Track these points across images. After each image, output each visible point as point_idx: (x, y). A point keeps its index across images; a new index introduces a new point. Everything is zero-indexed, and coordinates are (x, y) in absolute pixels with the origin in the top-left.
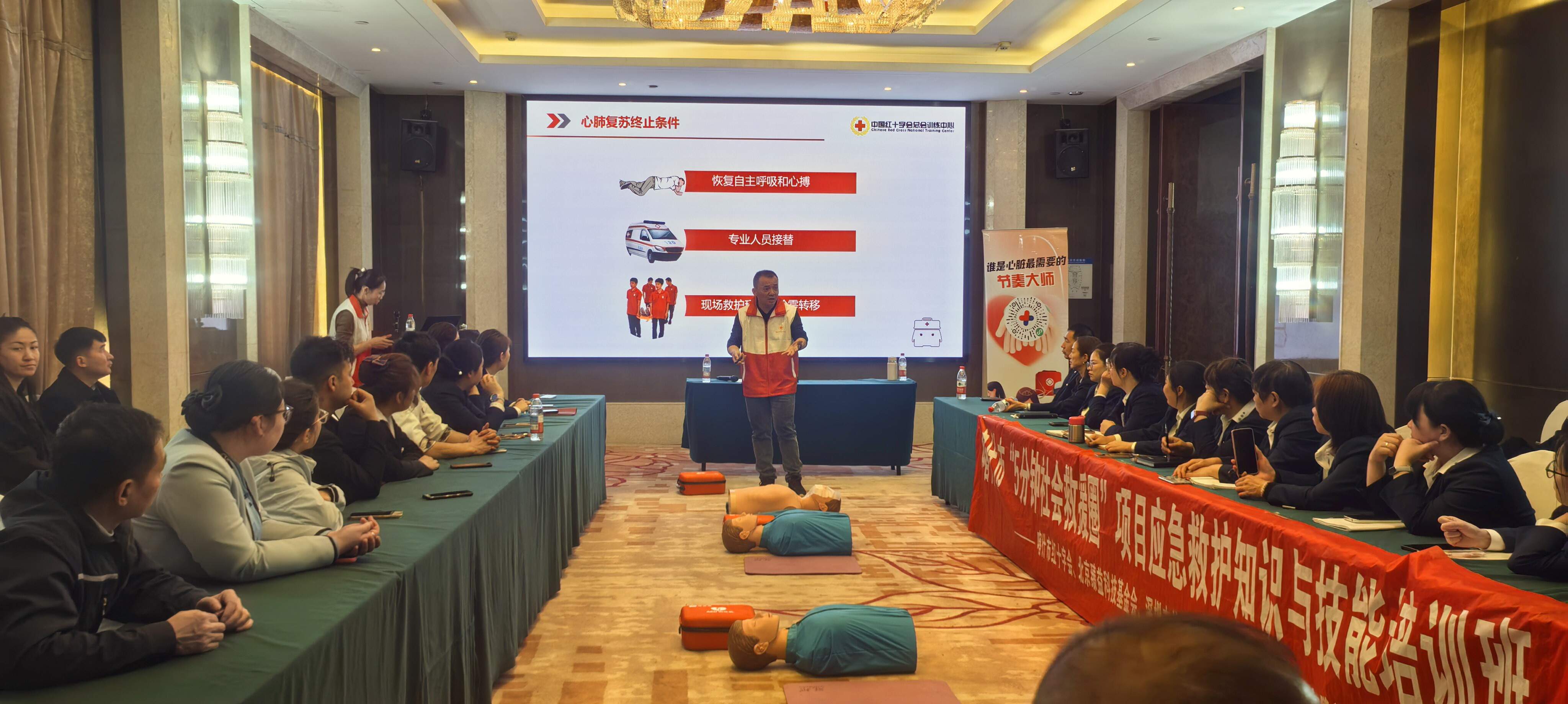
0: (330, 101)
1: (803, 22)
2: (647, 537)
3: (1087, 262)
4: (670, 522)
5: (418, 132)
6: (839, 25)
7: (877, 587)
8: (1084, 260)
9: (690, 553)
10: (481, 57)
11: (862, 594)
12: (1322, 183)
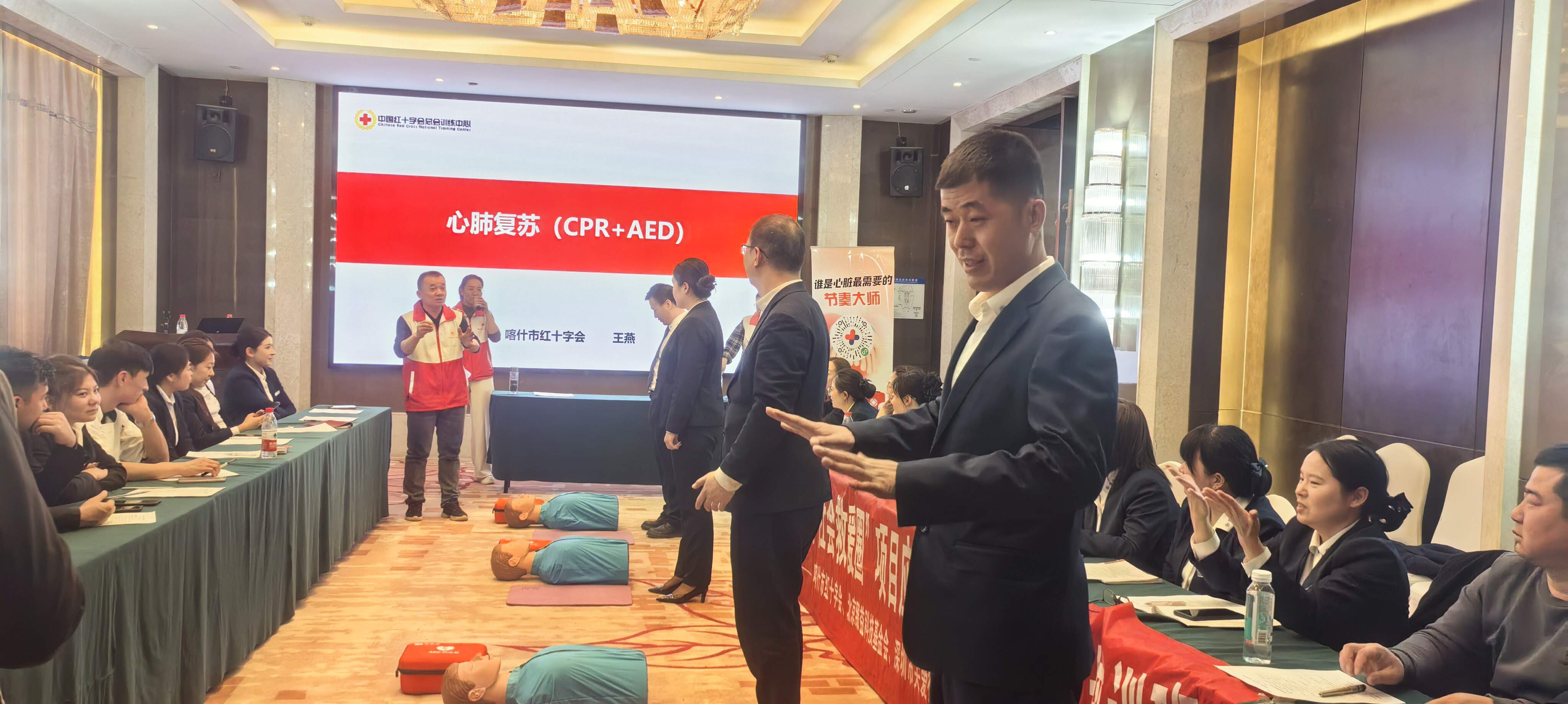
0: (111, 81)
1: (609, 22)
2: (415, 562)
3: (919, 283)
4: (446, 544)
5: (215, 119)
6: (654, 28)
7: (643, 620)
8: (916, 280)
9: (454, 580)
10: (277, 41)
11: (624, 628)
12: (1127, 211)
